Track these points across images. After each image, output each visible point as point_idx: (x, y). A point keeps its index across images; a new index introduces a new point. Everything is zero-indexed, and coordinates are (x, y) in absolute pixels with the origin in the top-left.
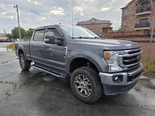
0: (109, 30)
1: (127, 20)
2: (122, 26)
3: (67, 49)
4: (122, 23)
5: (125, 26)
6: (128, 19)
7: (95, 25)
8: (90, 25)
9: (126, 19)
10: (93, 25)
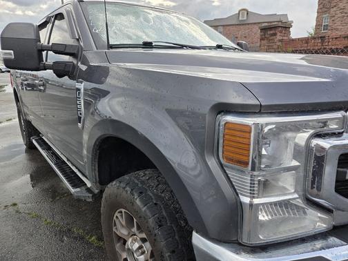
0: (279, 34)
1: (332, 10)
2: (318, 26)
3: (82, 91)
4: (317, 18)
5: (326, 27)
6: (335, 6)
7: (247, 26)
8: (234, 28)
9: (329, 9)
10: (242, 27)
